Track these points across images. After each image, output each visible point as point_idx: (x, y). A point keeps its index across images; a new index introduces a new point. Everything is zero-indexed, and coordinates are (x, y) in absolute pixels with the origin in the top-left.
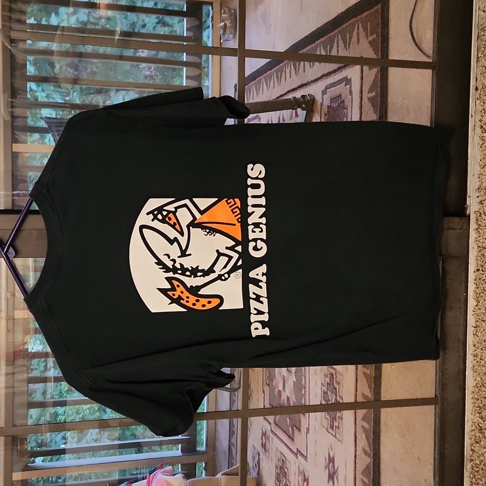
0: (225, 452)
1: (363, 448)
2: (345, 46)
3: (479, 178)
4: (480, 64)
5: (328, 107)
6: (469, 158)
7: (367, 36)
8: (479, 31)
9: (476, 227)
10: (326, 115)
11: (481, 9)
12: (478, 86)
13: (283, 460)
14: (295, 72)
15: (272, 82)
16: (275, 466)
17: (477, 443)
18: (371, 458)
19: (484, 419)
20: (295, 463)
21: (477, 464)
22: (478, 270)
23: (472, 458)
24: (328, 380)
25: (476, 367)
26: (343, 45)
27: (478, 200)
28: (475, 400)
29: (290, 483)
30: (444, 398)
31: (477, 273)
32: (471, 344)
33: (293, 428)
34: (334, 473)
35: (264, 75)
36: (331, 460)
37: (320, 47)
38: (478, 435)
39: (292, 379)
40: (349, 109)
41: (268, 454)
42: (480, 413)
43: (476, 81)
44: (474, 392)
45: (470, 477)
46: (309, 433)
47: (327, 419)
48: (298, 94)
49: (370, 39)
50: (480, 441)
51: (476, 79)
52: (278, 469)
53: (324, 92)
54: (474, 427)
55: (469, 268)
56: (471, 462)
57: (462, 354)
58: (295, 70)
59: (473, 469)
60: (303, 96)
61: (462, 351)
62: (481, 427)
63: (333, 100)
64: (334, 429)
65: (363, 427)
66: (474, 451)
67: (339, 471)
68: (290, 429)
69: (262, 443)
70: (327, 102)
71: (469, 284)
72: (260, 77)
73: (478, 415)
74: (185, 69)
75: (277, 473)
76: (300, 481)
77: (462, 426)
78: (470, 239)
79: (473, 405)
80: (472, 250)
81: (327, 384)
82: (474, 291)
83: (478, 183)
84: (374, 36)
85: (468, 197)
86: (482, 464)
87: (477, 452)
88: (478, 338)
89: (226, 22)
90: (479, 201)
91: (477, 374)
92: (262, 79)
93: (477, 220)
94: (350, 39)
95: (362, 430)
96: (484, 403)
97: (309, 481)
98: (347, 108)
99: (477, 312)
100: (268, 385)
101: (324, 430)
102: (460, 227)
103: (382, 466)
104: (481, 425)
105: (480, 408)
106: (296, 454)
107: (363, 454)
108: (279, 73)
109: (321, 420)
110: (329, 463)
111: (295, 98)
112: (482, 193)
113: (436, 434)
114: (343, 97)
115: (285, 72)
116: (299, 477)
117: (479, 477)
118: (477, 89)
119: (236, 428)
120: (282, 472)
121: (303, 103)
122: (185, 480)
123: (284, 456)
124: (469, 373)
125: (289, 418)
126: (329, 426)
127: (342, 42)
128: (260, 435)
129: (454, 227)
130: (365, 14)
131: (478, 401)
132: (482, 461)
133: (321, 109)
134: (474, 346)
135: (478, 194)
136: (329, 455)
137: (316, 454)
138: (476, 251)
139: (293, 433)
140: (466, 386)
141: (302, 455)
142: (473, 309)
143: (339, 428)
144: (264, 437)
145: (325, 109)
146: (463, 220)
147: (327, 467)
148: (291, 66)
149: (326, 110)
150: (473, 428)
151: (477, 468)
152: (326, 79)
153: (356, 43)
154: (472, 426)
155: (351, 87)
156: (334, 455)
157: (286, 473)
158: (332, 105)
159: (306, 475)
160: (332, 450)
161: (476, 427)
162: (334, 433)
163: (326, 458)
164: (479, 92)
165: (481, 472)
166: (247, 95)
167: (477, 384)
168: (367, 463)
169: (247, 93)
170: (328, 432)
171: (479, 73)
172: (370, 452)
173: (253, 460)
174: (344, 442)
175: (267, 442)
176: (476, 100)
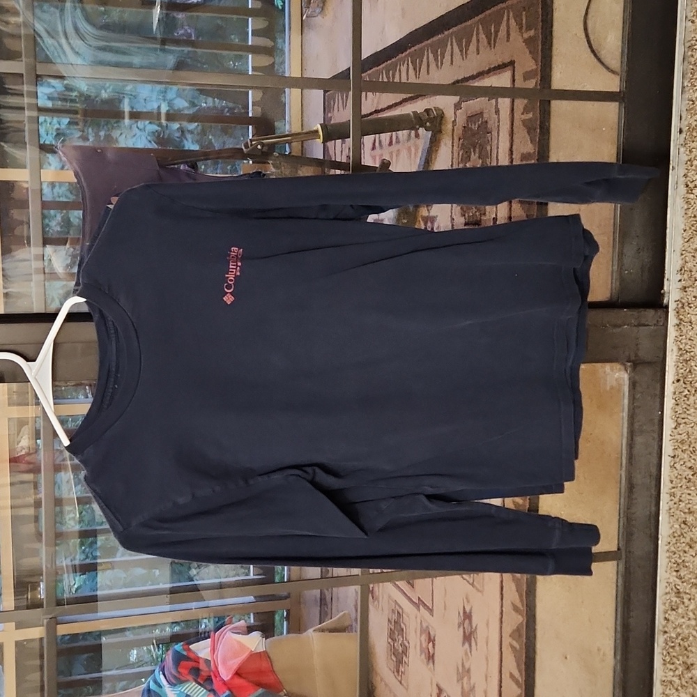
1: (512, 603)
2: (489, 43)
3: (682, 254)
4: (686, 96)
5: (464, 127)
6: (668, 226)
7: (521, 32)
8: (686, 49)
9: (677, 322)
10: (460, 139)
12: (682, 127)
13: (398, 613)
14: (414, 73)
16: (387, 619)
17: (673, 610)
18: (522, 616)
19: (683, 580)
20: (416, 618)
21: (673, 638)
22: (678, 381)
23: (666, 629)
25: (672, 510)
26: (485, 41)
27: (680, 285)
28: (671, 554)
29: (409, 643)
30: (630, 552)
31: (677, 384)
32: (667, 479)
34: (471, 633)
35: (369, 72)
36: (467, 616)
37: (452, 39)
38: (674, 599)
40: (495, 133)
41: (377, 602)
42: (677, 571)
43: (681, 119)
44: (669, 543)
45: (663, 655)
48: (419, 107)
49: (526, 36)
50: (678, 608)
51: (681, 117)
52: (391, 623)
53: (458, 106)
54: (668, 589)
55: (666, 377)
56: (664, 635)
57: (654, 493)
58: (415, 69)
59: (667, 644)
60: (427, 111)
61: (654, 489)
62: (678, 589)
63: (471, 118)
66: (668, 620)
67: (478, 631)
70: (461, 121)
71: (665, 399)
73: (675, 573)
74: (250, 56)
75: (391, 629)
76: (423, 642)
77: (652, 588)
78: (668, 338)
79: (668, 560)
80: (670, 353)
82: (672, 409)
83: (680, 262)
84: (532, 33)
85: (665, 280)
86: (680, 638)
87: (673, 622)
88: (676, 472)
90: (680, 287)
91: (674, 519)
93: (678, 313)
94: (497, 32)
95: (511, 578)
96: (683, 558)
97: (436, 642)
98: (491, 132)
99: (675, 437)
102: (655, 322)
103: (538, 627)
104: (678, 587)
105: (678, 564)
106: (417, 606)
107: (512, 611)
108: (391, 72)
110: (465, 620)
111: (415, 113)
112: (686, 276)
113: (619, 599)
114: (485, 116)
115: (400, 70)
116: (421, 635)
117: (675, 654)
118: (681, 131)
120: (396, 628)
121: (427, 121)
123: (400, 607)
124: (663, 518)
127: (484, 36)
129: (646, 323)
131: (676, 555)
132: (680, 634)
133: (453, 130)
134: (672, 482)
135: (679, 277)
136: (464, 610)
137: (445, 606)
138: (675, 354)
140: (660, 536)
141: (425, 605)
142: (670, 432)
143: (478, 575)
145: (459, 131)
146: (659, 314)
147: (461, 624)
148: (408, 64)
149: (461, 132)
151: (672, 642)
153: (506, 39)
154: (666, 587)
155: (497, 103)
156: (471, 610)
157: (403, 630)
158: (470, 126)
159: (432, 633)
160: (468, 602)
161: (672, 589)
162: (471, 581)
163: (459, 613)
164: (683, 135)
165: (677, 648)
166: (342, 99)
167: (673, 532)
168: (518, 622)
169: (342, 96)
170: (463, 578)
171: (684, 109)
172: (521, 608)
173: (356, 610)
174: (485, 593)
175: (376, 587)
176: (680, 146)
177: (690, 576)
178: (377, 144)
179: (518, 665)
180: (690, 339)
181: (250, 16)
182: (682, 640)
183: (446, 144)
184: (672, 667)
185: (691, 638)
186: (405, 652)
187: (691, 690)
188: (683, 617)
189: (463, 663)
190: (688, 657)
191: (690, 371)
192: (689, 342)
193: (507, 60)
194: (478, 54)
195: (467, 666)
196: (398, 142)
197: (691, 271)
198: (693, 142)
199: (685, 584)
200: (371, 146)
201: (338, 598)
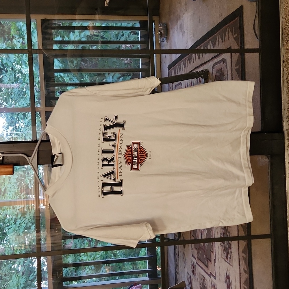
0: (173, 277)
1: (244, 269)
2: (222, 41)
3: (288, 110)
4: (285, 48)
5: (216, 75)
6: (282, 100)
7: (233, 35)
8: (284, 30)
9: (288, 138)
10: (214, 80)
11: (284, 18)
12: (284, 60)
13: (203, 279)
14: (198, 57)
15: (187, 63)
16: (199, 283)
18: (248, 274)
20: (210, 281)
24: (223, 231)
26: (221, 41)
30: (275, 234)
33: (207, 261)
34: (230, 285)
35: (183, 60)
36: (228, 277)
37: (210, 42)
39: (205, 232)
41: (195, 276)
46: (216, 262)
47: (224, 253)
48: (199, 70)
49: (235, 36)
51: (283, 56)
52: (201, 285)
53: (213, 68)
55: (285, 161)
57: (284, 209)
60: (202, 71)
63: (218, 71)
65: (243, 257)
67: (232, 283)
68: (206, 261)
69: (192, 270)
70: (215, 73)
71: (286, 170)
72: (181, 61)
74: (140, 59)
75: (201, 287)
78: (285, 144)
81: (223, 233)
83: (288, 114)
84: (236, 35)
85: (283, 121)
89: (161, 31)
92: (181, 62)
94: (225, 36)
95: (242, 258)
98: (225, 76)
100: (193, 236)
101: (223, 260)
102: (279, 138)
103: (254, 278)
106: (210, 275)
107: (244, 272)
108: (190, 58)
109: (222, 254)
110: (227, 279)
111: (197, 72)
114: (223, 69)
115: (193, 57)
118: (284, 62)
119: (178, 263)
120: (203, 287)
121: (202, 74)
123: (204, 277)
125: (205, 255)
126: (226, 258)
127: (220, 39)
128: (191, 266)
129: (275, 139)
130: (231, 22)
133: (212, 77)
135: (288, 120)
136: (227, 275)
137: (220, 274)
139: (208, 263)
140: (288, 227)
141: (213, 275)
143: (231, 259)
144: (193, 267)
146: (280, 135)
147: (226, 281)
148: (196, 55)
149: (215, 78)
152: (214, 60)
153: (228, 39)
155: (226, 64)
156: (229, 274)
157: (205, 287)
158: (218, 74)
159: (216, 287)
160: (228, 271)
162: (228, 262)
163: (225, 277)
166: (174, 71)
168: (246, 277)
169: (174, 70)
170: (225, 261)
171: (284, 53)
172: (247, 271)
173: (188, 281)
174: (234, 266)
175: (195, 270)
176: (284, 68)
181: (140, 44)
193: (229, 47)
194: (219, 46)
201: (181, 276)
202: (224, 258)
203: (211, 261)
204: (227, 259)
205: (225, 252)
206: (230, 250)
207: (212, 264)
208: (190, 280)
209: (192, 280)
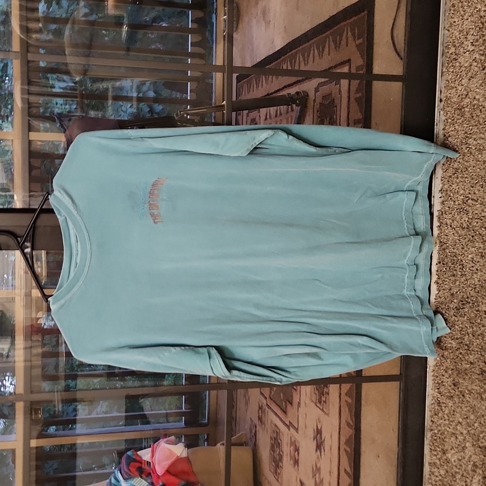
1: (346, 421)
2: (336, 48)
3: (442, 180)
4: (444, 78)
5: (320, 104)
7: (355, 40)
8: (444, 49)
9: (439, 224)
10: (318, 111)
11: (446, 28)
12: (442, 98)
13: (277, 432)
15: (270, 77)
16: (270, 437)
17: (436, 415)
18: (352, 430)
19: (442, 394)
20: (288, 435)
21: (436, 434)
22: (440, 263)
23: (432, 428)
26: (334, 46)
27: (440, 200)
28: (435, 378)
29: (283, 453)
30: (408, 376)
31: (439, 265)
33: (286, 402)
34: (321, 443)
36: (319, 432)
37: (314, 46)
38: (437, 408)
40: (338, 107)
41: (263, 426)
42: (438, 389)
43: (441, 93)
44: (434, 370)
46: (300, 407)
47: (316, 394)
48: (292, 91)
49: (358, 42)
50: (438, 414)
51: (441, 91)
52: (272, 440)
53: (317, 90)
55: (432, 260)
56: (430, 432)
59: (432, 438)
60: (297, 93)
62: (439, 401)
63: (324, 97)
64: (322, 403)
65: (346, 401)
66: (433, 422)
67: (325, 442)
68: (284, 404)
69: (259, 416)
70: (319, 100)
73: (437, 390)
74: (189, 59)
75: (272, 444)
76: (292, 451)
79: (433, 382)
80: (435, 245)
82: (435, 281)
83: (441, 185)
84: (361, 41)
85: (432, 197)
87: (435, 423)
91: (437, 354)
93: (439, 218)
94: (340, 41)
95: (346, 404)
96: (442, 380)
97: (300, 452)
98: (336, 106)
99: (438, 300)
101: (313, 405)
103: (362, 437)
104: (439, 399)
105: (439, 384)
106: (288, 427)
107: (346, 426)
109: (311, 395)
110: (317, 434)
111: (289, 94)
112: (444, 194)
114: (333, 95)
116: (290, 447)
117: (436, 444)
118: (441, 101)
119: (235, 403)
120: (275, 443)
121: (297, 99)
122: (187, 449)
123: (278, 427)
125: (283, 393)
126: (317, 401)
127: (333, 44)
128: (257, 409)
130: (354, 19)
131: (438, 378)
132: (439, 431)
133: (314, 105)
135: (440, 195)
136: (317, 428)
137: (306, 426)
138: (438, 245)
139: (286, 407)
140: (428, 366)
141: (293, 427)
142: (435, 297)
143: (326, 403)
144: (260, 411)
145: (317, 106)
147: (315, 438)
148: (287, 63)
149: (318, 107)
150: (432, 402)
151: (436, 436)
153: (345, 46)
154: (432, 400)
155: (340, 87)
156: (321, 427)
157: (279, 444)
158: (324, 102)
159: (297, 445)
160: (320, 422)
161: (436, 401)
162: (321, 408)
163: (314, 430)
164: (443, 103)
165: (438, 440)
166: (248, 87)
167: (437, 363)
168: (350, 434)
169: (247, 85)
170: (317, 406)
171: (443, 86)
172: (352, 424)
173: (251, 432)
174: (330, 415)
175: (263, 416)
176: (440, 110)
177: (445, 391)
178: (268, 117)
179: (350, 464)
180: (446, 235)
181: (190, 33)
182: (441, 434)
183: (309, 115)
184: (435, 453)
185: (446, 433)
186: (281, 459)
187: (446, 467)
188: (442, 419)
189: (316, 465)
190: (444, 446)
191: (446, 256)
192: (446, 237)
193: (346, 59)
194: (329, 55)
195: (318, 466)
196: (281, 114)
197: (447, 191)
198: (448, 107)
199: (443, 397)
200: (264, 117)
201: (239, 424)
202: (314, 401)
203: (291, 404)
204: (320, 402)
205: (317, 392)
206: (325, 390)
207: (293, 408)
208: (254, 431)
209: (257, 433)
